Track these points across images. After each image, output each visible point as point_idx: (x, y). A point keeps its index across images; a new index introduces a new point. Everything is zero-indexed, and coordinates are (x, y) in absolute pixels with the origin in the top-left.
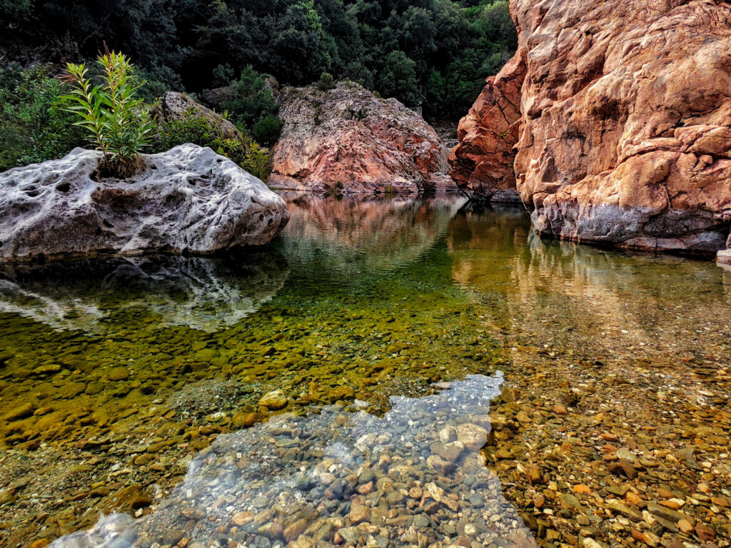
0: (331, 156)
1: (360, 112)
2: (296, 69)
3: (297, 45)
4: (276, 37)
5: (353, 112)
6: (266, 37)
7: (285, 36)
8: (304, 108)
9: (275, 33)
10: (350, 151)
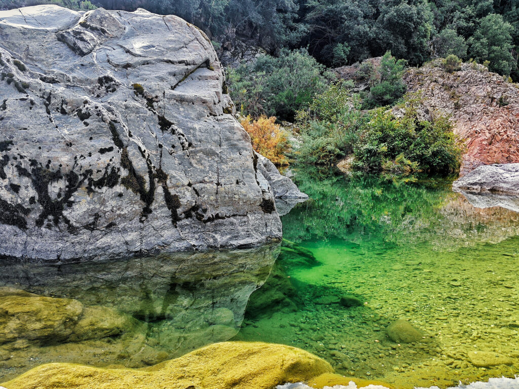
0: (485, 140)
1: (501, 99)
2: (400, 43)
3: (406, 20)
4: (387, 12)
5: (493, 99)
6: (374, 10)
7: (396, 11)
8: (437, 92)
9: (384, 7)
10: (505, 137)
